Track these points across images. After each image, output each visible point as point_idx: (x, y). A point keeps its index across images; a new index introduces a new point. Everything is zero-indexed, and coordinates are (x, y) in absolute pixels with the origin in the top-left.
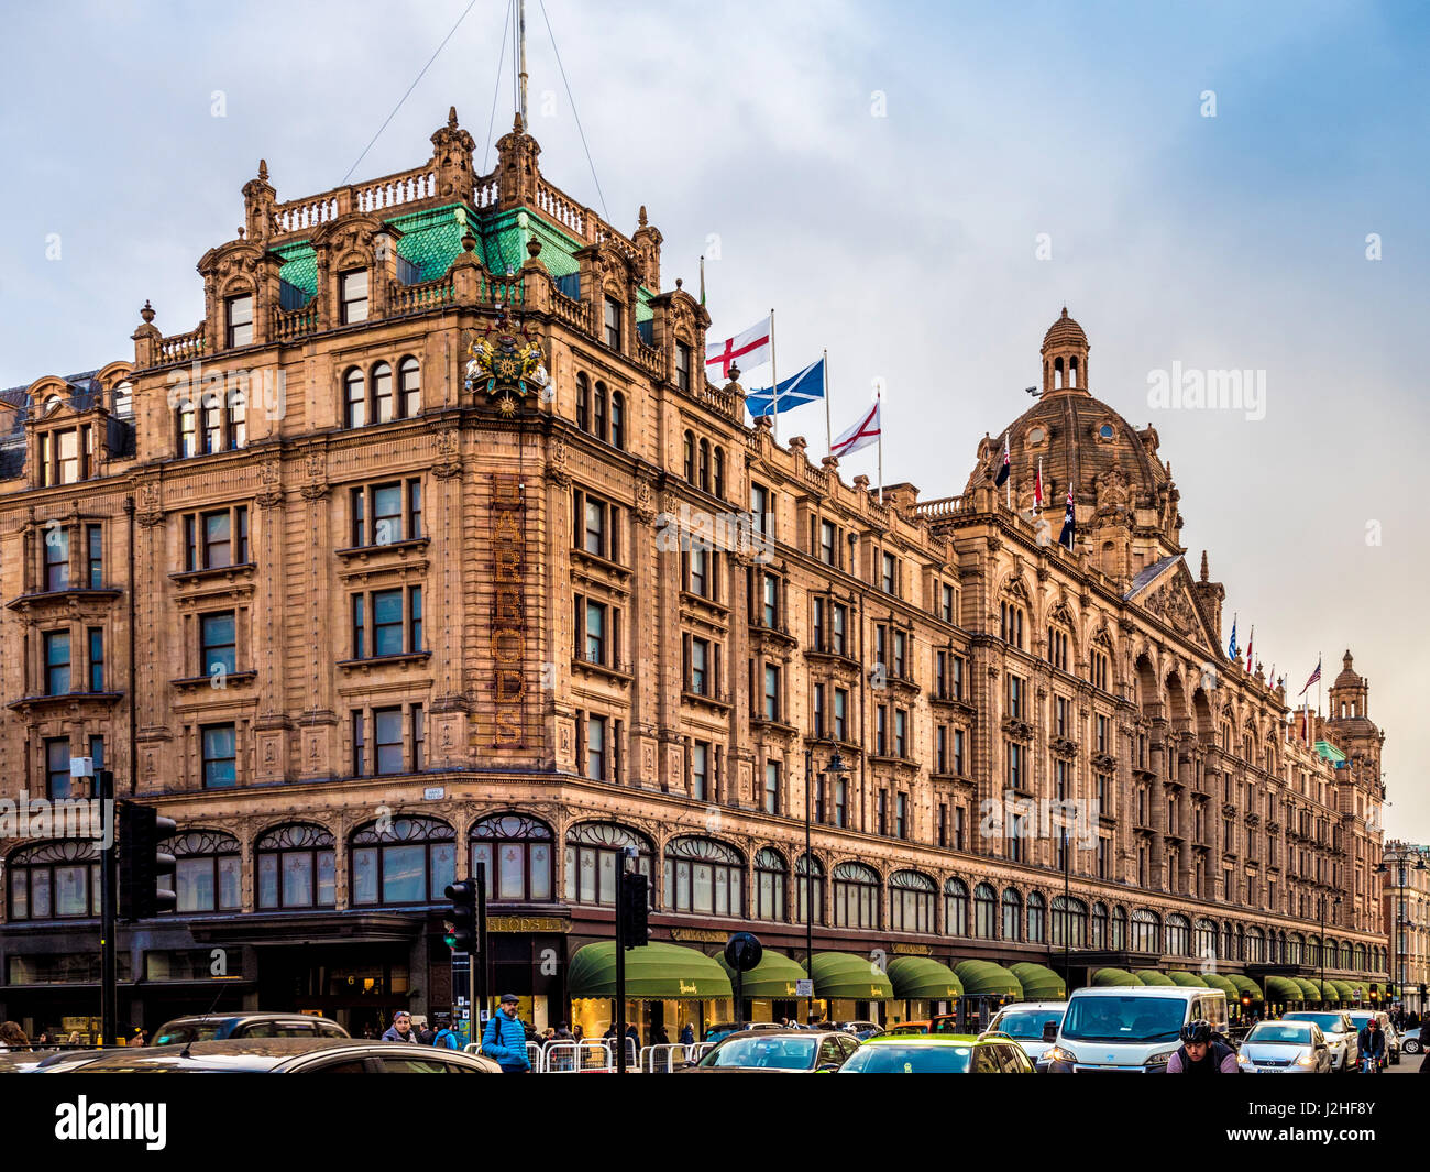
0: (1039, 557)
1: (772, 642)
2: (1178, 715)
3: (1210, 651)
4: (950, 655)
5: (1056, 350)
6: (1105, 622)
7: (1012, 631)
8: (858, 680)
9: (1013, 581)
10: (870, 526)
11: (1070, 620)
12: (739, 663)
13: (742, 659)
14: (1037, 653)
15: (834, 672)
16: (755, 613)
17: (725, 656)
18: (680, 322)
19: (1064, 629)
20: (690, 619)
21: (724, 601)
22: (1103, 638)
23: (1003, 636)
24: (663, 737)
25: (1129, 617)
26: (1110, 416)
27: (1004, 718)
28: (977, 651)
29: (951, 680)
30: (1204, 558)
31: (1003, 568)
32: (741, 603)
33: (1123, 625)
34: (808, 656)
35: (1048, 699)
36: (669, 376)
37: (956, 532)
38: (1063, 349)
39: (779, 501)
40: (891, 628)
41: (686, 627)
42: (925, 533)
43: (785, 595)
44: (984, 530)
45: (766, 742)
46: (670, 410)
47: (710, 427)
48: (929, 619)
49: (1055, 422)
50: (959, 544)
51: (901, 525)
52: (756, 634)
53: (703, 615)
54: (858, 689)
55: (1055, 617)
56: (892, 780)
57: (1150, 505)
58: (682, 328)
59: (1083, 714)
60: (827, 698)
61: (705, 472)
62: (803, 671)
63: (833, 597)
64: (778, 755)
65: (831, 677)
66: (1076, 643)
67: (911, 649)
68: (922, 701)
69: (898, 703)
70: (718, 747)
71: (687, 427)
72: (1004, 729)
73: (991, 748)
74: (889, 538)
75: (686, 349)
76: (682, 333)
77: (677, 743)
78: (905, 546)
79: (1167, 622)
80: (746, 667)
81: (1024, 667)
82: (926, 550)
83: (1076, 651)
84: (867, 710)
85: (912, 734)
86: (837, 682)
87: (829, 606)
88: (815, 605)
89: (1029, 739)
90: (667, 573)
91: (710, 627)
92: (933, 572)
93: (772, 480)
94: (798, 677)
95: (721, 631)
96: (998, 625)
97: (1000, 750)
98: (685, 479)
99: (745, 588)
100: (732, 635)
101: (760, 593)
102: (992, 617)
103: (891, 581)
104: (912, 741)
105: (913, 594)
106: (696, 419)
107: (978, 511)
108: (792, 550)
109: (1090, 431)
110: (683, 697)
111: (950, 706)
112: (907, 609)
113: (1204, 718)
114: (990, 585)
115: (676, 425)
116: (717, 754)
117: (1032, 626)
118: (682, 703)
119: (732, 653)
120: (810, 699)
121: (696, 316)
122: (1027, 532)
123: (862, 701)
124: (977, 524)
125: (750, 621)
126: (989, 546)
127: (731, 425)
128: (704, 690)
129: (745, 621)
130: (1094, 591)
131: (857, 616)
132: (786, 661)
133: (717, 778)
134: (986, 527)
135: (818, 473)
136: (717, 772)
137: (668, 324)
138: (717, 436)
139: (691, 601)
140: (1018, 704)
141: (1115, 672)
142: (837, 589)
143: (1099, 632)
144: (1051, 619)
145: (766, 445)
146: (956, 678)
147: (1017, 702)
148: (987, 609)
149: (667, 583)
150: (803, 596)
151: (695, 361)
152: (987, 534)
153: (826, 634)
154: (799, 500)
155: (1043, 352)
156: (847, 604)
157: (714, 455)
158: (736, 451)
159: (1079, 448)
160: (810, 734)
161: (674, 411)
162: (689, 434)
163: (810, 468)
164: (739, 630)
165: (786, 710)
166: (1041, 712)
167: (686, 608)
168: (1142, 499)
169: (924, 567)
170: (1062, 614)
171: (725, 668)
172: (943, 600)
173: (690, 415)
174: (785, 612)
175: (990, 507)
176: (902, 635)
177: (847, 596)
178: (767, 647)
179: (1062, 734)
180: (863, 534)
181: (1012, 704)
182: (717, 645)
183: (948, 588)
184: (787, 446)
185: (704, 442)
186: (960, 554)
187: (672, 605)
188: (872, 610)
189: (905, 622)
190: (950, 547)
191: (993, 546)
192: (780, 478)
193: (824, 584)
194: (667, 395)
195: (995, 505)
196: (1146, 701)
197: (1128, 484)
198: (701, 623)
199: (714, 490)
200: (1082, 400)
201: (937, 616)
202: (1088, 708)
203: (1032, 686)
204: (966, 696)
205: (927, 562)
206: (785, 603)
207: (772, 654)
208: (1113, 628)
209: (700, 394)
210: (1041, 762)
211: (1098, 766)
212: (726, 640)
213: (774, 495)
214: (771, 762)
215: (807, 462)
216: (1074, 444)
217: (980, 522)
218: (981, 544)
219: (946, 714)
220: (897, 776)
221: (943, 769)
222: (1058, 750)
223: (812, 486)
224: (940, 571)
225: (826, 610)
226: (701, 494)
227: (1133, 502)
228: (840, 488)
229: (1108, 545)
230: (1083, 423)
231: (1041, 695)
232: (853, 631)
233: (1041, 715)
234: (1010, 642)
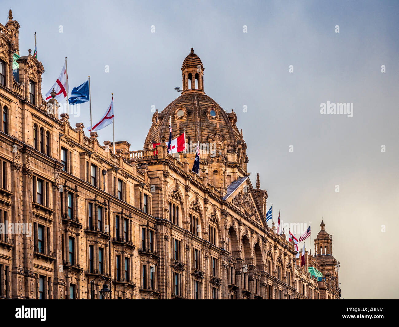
0: (186, 180)
1: (71, 226)
2: (248, 257)
3: (261, 224)
4: (148, 229)
5: (188, 70)
6: (215, 211)
7: (174, 217)
8: (108, 243)
9: (174, 192)
10: (112, 166)
11: (200, 210)
12: (58, 237)
13: (59, 234)
14: (185, 227)
15: (98, 240)
16: (64, 212)
17: (52, 233)
18: (31, 71)
19: (197, 215)
20: (37, 216)
21: (51, 207)
22: (214, 219)
23: (170, 220)
24: (27, 274)
25: (225, 208)
26: (215, 106)
27: (171, 260)
28: (159, 227)
29: (148, 242)
30: (258, 177)
31: (170, 186)
32: (58, 207)
33: (223, 212)
34: (86, 232)
35: (190, 250)
36: (26, 97)
37: (149, 167)
38: (192, 69)
39: (73, 155)
40: (122, 217)
41: (35, 220)
42: (135, 168)
43: (77, 202)
44: (161, 167)
45: (70, 275)
46: (27, 114)
47: (45, 122)
48: (138, 212)
49: (189, 107)
50: (149, 173)
51: (125, 165)
52: (64, 222)
53: (42, 213)
54: (108, 248)
55: (193, 209)
56: (124, 293)
57: (233, 152)
58: (32, 73)
59: (206, 258)
60: (95, 253)
61: (42, 143)
62: (84, 239)
63: (97, 203)
64: (74, 281)
65: (97, 242)
66: (202, 222)
67: (131, 227)
68: (136, 253)
69: (126, 254)
70: (49, 278)
71: (35, 122)
72: (172, 266)
73: (166, 276)
74: (120, 172)
75: (33, 83)
76: (32, 76)
77: (32, 277)
78: (127, 176)
79: (242, 210)
80: (61, 239)
81: (180, 235)
82: (136, 177)
83: (202, 226)
84: (112, 258)
85: (132, 270)
86: (99, 245)
87: (95, 207)
88: (89, 206)
89: (183, 271)
90: (27, 194)
91: (45, 219)
92: (140, 188)
93: (70, 146)
94: (83, 243)
95: (50, 221)
96: (168, 214)
97: (170, 277)
98: (34, 147)
99: (60, 200)
100: (55, 223)
101: (66, 202)
102: (166, 210)
103: (121, 193)
104: (132, 273)
105: (131, 200)
106: (39, 118)
107: (159, 158)
108: (79, 180)
109: (205, 112)
110: (34, 254)
111: (148, 255)
112: (128, 207)
113: (259, 258)
114: (165, 195)
115: (30, 121)
116: (49, 282)
117: (183, 214)
118: (34, 257)
119: (55, 232)
120: (87, 253)
121: (38, 67)
122: (180, 167)
123: (110, 253)
124: (158, 164)
125: (62, 217)
126: (164, 175)
127: (53, 120)
128: (43, 251)
129: (60, 216)
130: (210, 196)
131: (107, 211)
132: (78, 235)
133: (49, 294)
134: (162, 166)
135: (89, 141)
136: (49, 291)
137: (26, 72)
138: (47, 126)
139: (37, 207)
140: (177, 253)
141: (219, 236)
142: (99, 199)
143: (212, 216)
144: (191, 210)
145: (66, 128)
146: (150, 241)
147: (177, 252)
148: (163, 206)
149: (27, 199)
150: (83, 202)
151: (37, 89)
152: (163, 169)
153: (94, 221)
154: (81, 154)
155: (182, 70)
156: (103, 206)
157: (46, 135)
158: (55, 132)
159: (200, 121)
160: (88, 270)
161: (29, 114)
162: (35, 125)
163: (85, 138)
164: (58, 221)
165: (78, 259)
166: (188, 257)
167: (35, 210)
168: (230, 148)
169: (135, 185)
170: (196, 208)
171: (52, 239)
172: (144, 202)
173: (36, 116)
174: (77, 210)
175: (164, 155)
176: (127, 220)
177: (103, 201)
178: (69, 228)
179: (197, 267)
180: (109, 170)
181: (175, 253)
182: (48, 228)
183: (146, 196)
184: (75, 127)
185: (42, 129)
186: (151, 178)
187: (30, 209)
188: (114, 208)
189: (128, 214)
190: (146, 175)
191: (166, 175)
192: (73, 144)
193: (93, 196)
194: (26, 107)
195: (166, 155)
196: (233, 250)
197: (223, 140)
198: (42, 218)
199: (46, 153)
200: (201, 96)
201: (141, 210)
202: (208, 254)
203: (183, 244)
204: (155, 250)
205: (136, 183)
206: (77, 206)
207: (72, 231)
208: (218, 213)
209: (40, 106)
210: (188, 282)
211: (213, 283)
212: (52, 225)
213: (70, 152)
214: (71, 285)
215: (84, 135)
216: (198, 119)
217: (159, 163)
218: (160, 174)
219: (146, 259)
220: (126, 291)
221: (145, 287)
222: (195, 276)
223: (86, 147)
224: (143, 187)
225: (94, 209)
226: (41, 155)
227: (226, 149)
228: (98, 147)
229: (215, 172)
230: (202, 108)
231: (187, 249)
232: (106, 219)
233: (187, 258)
234: (173, 222)
